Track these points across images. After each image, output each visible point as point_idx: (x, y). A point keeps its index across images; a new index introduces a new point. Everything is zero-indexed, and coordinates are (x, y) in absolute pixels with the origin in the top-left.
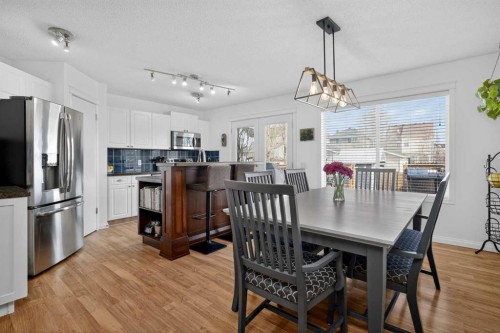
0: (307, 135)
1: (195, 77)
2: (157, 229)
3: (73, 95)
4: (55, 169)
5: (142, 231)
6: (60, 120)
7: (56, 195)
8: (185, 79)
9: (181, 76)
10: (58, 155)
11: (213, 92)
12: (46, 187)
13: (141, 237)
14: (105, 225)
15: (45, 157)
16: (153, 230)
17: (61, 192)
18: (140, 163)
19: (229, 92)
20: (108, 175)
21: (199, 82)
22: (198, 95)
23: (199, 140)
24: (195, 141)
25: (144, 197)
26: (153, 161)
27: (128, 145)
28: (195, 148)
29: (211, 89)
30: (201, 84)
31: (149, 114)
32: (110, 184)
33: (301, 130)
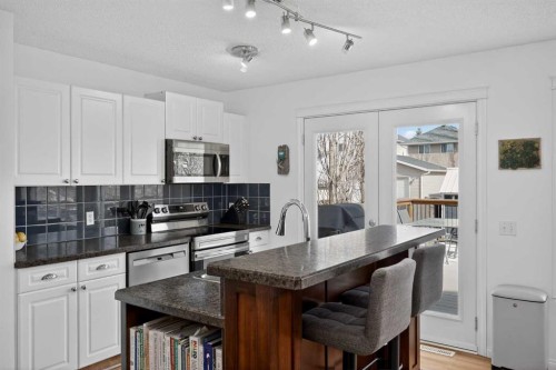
0: (520, 155)
11: (313, 42)
18: (90, 219)
19: (350, 43)
20: (18, 265)
21: (281, 12)
22: (244, 52)
23: (226, 159)
24: (218, 161)
25: (145, 354)
26: (120, 211)
27: (67, 177)
28: (218, 179)
29: (309, 33)
30: (285, 19)
31: (118, 97)
32: (21, 289)
33: (502, 143)
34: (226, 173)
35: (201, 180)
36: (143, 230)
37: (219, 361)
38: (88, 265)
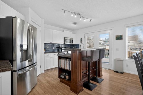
0: (119, 38)
1: (79, 14)
2: (67, 77)
3: (33, 22)
4: (26, 51)
5: (59, 77)
6: (28, 30)
7: (27, 63)
8: (75, 15)
9: (74, 13)
10: (27, 45)
11: (85, 20)
12: (22, 60)
13: (59, 79)
14: (43, 72)
15: (22, 46)
16: (65, 77)
17: (29, 61)
18: (53, 49)
19: (91, 21)
20: (44, 53)
21: (80, 16)
22: (75, 23)
23: (73, 40)
24: (72, 41)
25: (61, 63)
26: (58, 48)
27: (50, 42)
28: (72, 43)
29: (84, 19)
30: (81, 17)
31: (57, 31)
32: (45, 56)
33: (116, 36)
34: (73, 42)
35: (69, 43)
36: (61, 50)
37: (71, 62)
38: (53, 54)
